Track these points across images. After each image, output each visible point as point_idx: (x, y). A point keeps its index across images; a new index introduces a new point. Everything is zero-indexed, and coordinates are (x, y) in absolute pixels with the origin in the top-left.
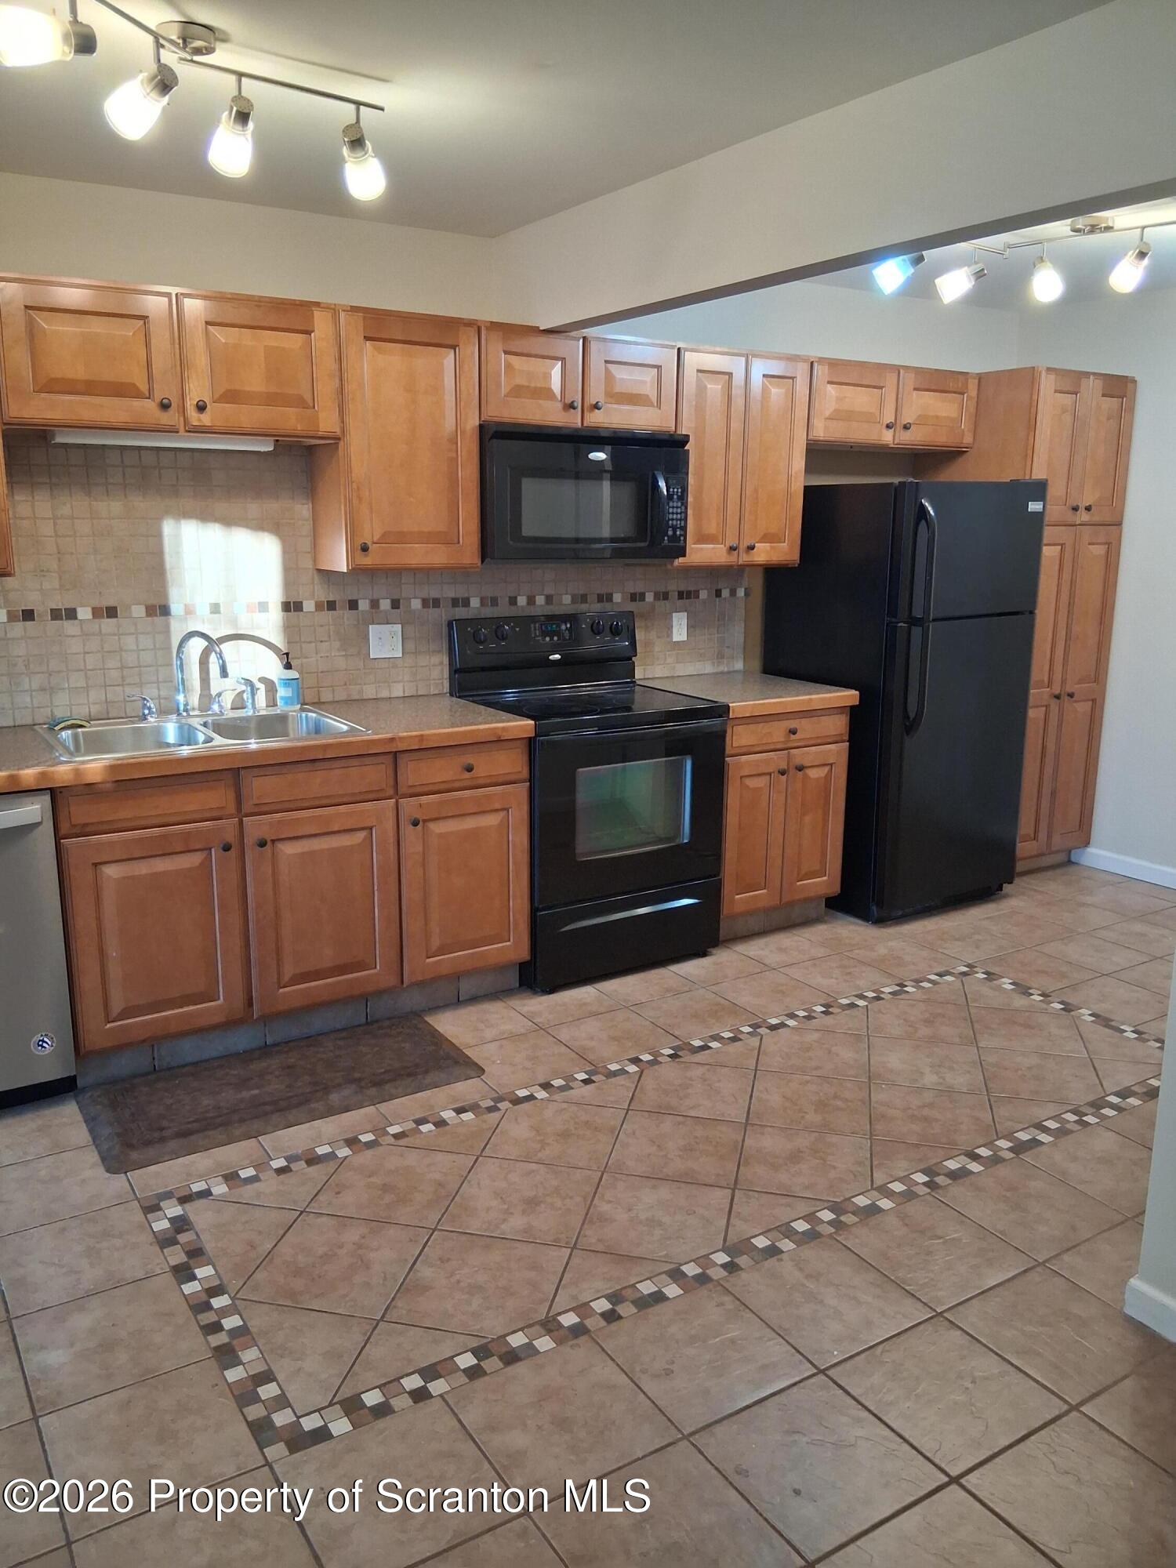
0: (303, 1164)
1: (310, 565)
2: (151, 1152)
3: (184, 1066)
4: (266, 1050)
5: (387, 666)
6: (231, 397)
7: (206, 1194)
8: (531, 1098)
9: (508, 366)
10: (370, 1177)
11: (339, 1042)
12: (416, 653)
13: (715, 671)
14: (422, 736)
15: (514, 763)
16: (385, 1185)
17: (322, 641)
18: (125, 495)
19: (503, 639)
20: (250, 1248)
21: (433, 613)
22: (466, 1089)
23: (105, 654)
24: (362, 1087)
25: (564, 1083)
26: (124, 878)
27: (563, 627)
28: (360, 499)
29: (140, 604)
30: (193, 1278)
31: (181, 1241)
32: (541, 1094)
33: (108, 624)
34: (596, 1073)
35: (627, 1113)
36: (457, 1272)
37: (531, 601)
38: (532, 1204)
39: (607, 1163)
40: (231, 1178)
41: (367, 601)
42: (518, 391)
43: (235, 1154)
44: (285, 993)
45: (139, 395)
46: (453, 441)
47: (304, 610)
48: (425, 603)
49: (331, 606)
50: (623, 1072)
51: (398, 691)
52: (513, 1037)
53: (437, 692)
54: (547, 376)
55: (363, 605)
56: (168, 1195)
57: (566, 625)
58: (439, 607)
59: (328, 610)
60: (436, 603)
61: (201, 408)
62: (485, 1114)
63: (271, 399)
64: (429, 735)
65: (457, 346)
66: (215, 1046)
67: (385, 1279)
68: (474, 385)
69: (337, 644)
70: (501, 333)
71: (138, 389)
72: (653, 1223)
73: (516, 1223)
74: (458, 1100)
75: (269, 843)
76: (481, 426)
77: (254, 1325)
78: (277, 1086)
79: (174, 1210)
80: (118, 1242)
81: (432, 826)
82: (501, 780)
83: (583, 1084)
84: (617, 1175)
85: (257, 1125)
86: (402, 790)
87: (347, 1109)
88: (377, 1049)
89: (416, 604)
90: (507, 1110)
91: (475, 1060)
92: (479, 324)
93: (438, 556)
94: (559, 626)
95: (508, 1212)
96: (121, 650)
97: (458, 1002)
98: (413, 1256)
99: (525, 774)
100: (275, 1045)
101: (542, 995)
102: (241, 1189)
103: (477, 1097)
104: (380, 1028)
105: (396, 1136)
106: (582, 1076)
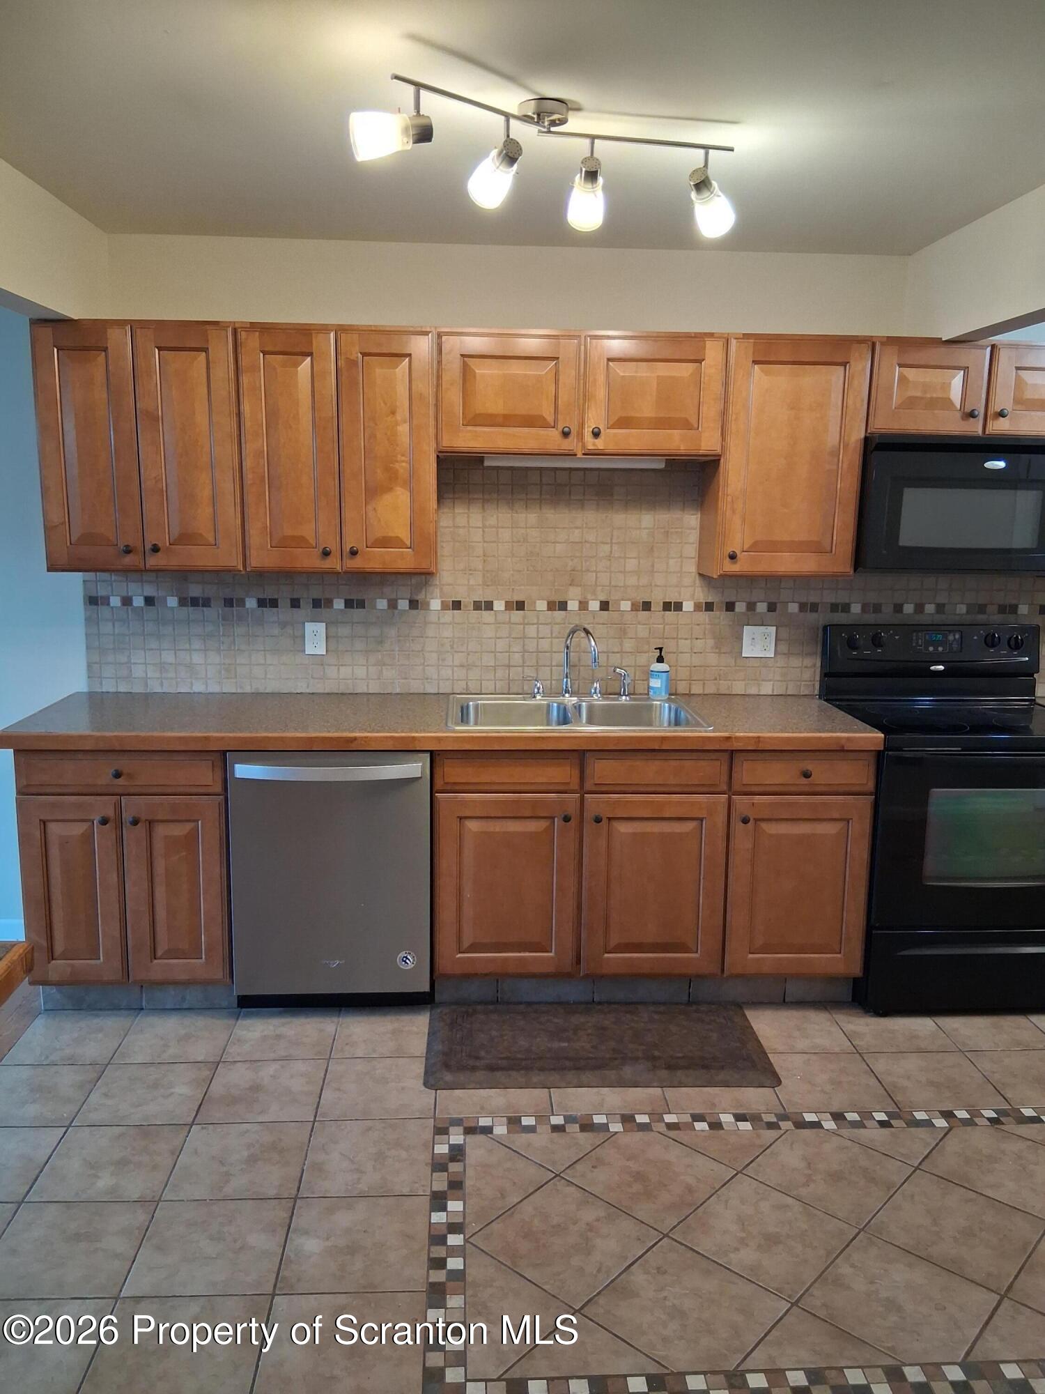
0: (576, 1127)
2: (462, 1077)
3: (521, 1003)
4: (589, 1006)
5: (758, 664)
6: (624, 423)
7: (488, 1130)
8: (817, 1125)
9: (902, 379)
10: (628, 1160)
11: (656, 1017)
12: (789, 654)
14: (759, 737)
15: (861, 775)
16: (638, 1173)
17: (697, 639)
18: (541, 509)
19: (880, 646)
20: (499, 1195)
21: (812, 617)
22: (755, 1097)
23: (512, 640)
24: (655, 1067)
25: (859, 1119)
26: (482, 832)
27: (951, 638)
28: (734, 511)
29: (543, 600)
30: (444, 1209)
31: (450, 1170)
32: (829, 1125)
33: (517, 615)
34: (899, 1116)
35: (914, 1171)
36: (667, 1288)
37: (919, 608)
38: (771, 1241)
39: (869, 1221)
40: (514, 1122)
41: (744, 604)
42: (911, 403)
43: (525, 1099)
44: (608, 959)
45: (545, 425)
46: (835, 453)
47: (684, 609)
48: (803, 607)
49: (709, 607)
50: (928, 1124)
51: (767, 689)
52: (826, 1054)
53: (807, 692)
54: (946, 386)
55: (740, 607)
56: (457, 1122)
57: (954, 635)
58: (817, 611)
59: (706, 610)
60: (814, 608)
61: (596, 434)
62: (763, 1129)
63: (661, 423)
64: (764, 738)
65: (848, 362)
66: (550, 992)
67: (599, 1270)
68: (863, 401)
69: (711, 642)
70: (897, 347)
71: (545, 419)
72: (892, 1305)
73: (746, 1257)
74: (741, 1106)
75: (605, 821)
76: (866, 439)
77: (472, 1274)
78: (583, 1044)
79: (457, 1138)
80: (404, 1154)
81: (764, 825)
82: (841, 789)
83: (878, 1126)
84: (873, 1238)
85: (554, 1077)
86: (736, 787)
87: (636, 1085)
88: (685, 1031)
89: (793, 608)
90: (787, 1131)
91: (777, 1069)
92: (874, 340)
93: (808, 564)
94: (945, 636)
95: (743, 1242)
97: (783, 1002)
98: (634, 1256)
99: (871, 786)
100: (600, 1003)
101: (872, 1016)
102: (516, 1135)
103: (762, 1108)
104: (697, 1011)
105: (671, 1126)
106: (882, 1117)
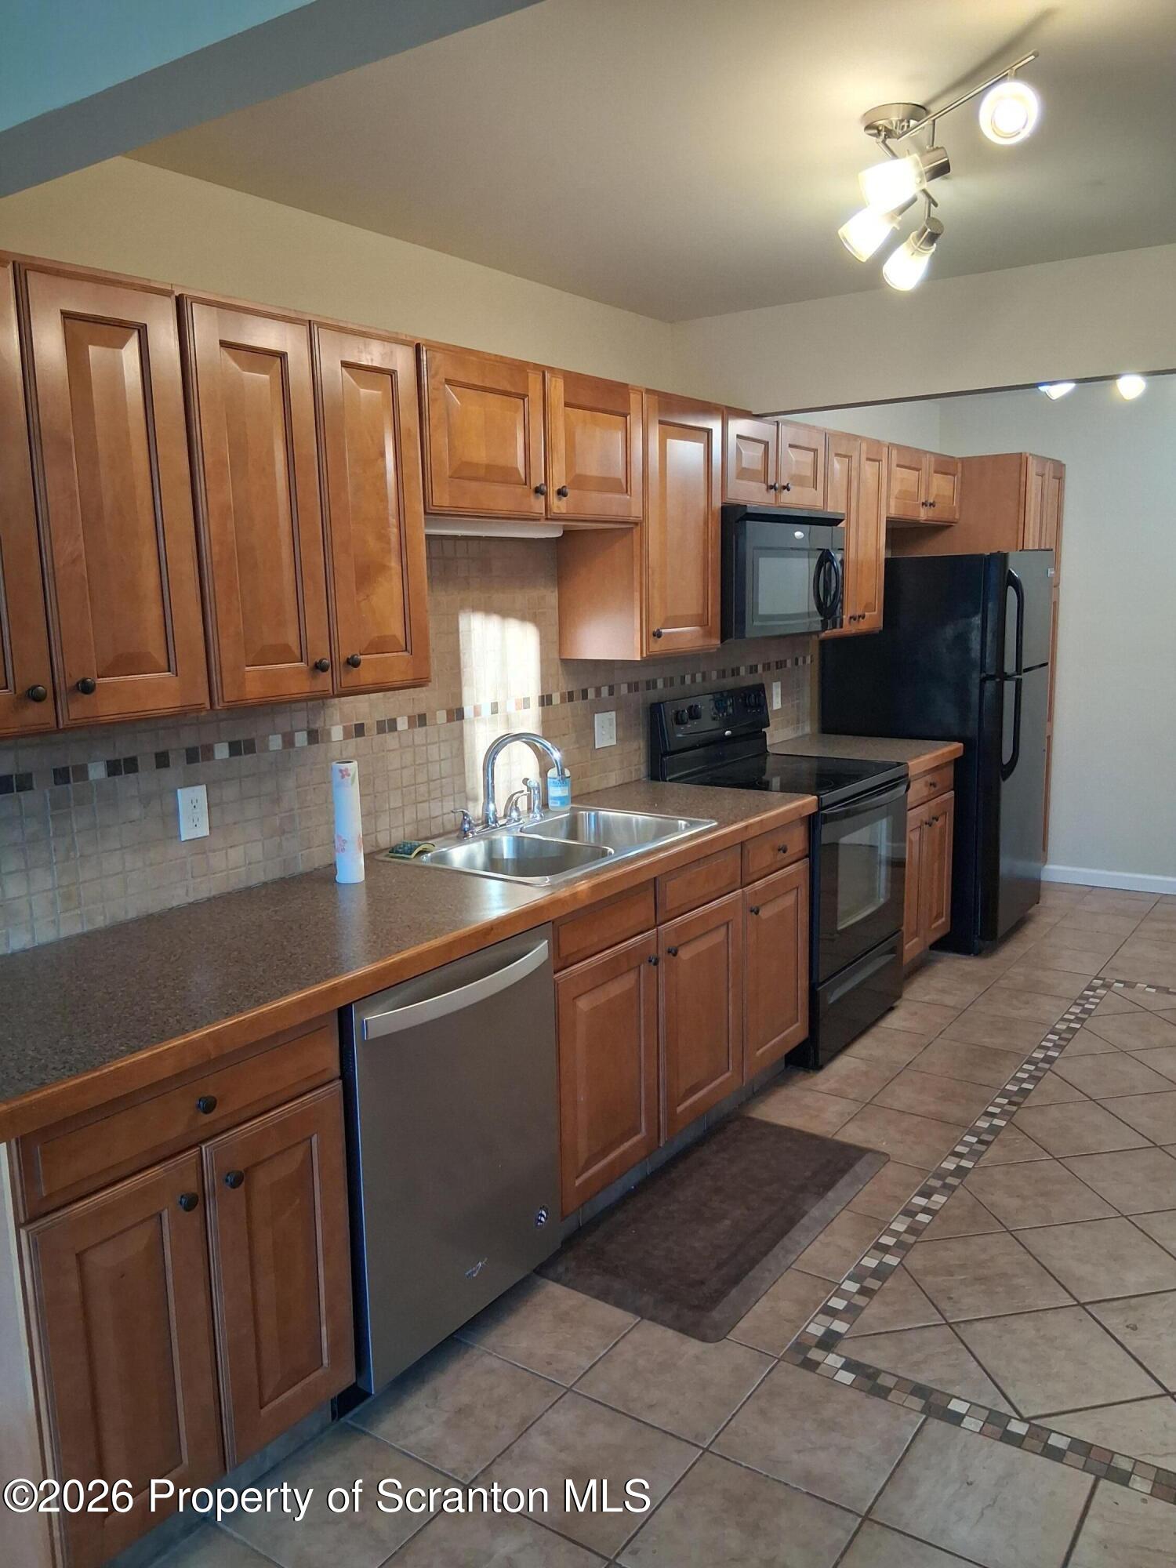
1: (556, 656)
5: (605, 755)
7: (833, 1335)
10: (951, 1276)
12: (624, 739)
13: (795, 735)
17: (564, 735)
19: (695, 717)
20: (960, 1370)
21: (634, 697)
23: (417, 767)
25: (968, 1148)
26: (592, 1009)
28: (653, 585)
29: (443, 709)
30: (959, 1415)
33: (419, 733)
37: (693, 679)
40: (831, 1312)
41: (594, 690)
42: (743, 474)
44: (680, 1112)
45: (520, 481)
46: (706, 523)
48: (630, 687)
49: (572, 696)
51: (612, 780)
52: (855, 1117)
53: (636, 777)
55: (591, 694)
58: (638, 690)
59: (570, 701)
60: (636, 687)
61: (564, 494)
62: (951, 1193)
63: (603, 484)
65: (711, 430)
68: (719, 468)
69: (574, 737)
71: (519, 474)
76: (723, 508)
82: (795, 857)
83: (984, 1146)
86: (745, 878)
89: (624, 689)
90: (961, 1184)
92: (723, 409)
96: (428, 762)
99: (807, 848)
